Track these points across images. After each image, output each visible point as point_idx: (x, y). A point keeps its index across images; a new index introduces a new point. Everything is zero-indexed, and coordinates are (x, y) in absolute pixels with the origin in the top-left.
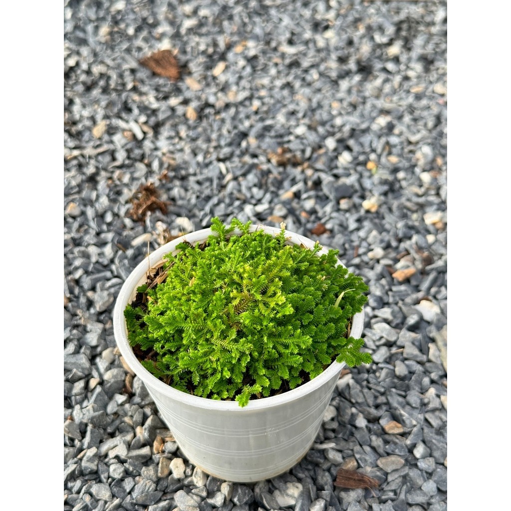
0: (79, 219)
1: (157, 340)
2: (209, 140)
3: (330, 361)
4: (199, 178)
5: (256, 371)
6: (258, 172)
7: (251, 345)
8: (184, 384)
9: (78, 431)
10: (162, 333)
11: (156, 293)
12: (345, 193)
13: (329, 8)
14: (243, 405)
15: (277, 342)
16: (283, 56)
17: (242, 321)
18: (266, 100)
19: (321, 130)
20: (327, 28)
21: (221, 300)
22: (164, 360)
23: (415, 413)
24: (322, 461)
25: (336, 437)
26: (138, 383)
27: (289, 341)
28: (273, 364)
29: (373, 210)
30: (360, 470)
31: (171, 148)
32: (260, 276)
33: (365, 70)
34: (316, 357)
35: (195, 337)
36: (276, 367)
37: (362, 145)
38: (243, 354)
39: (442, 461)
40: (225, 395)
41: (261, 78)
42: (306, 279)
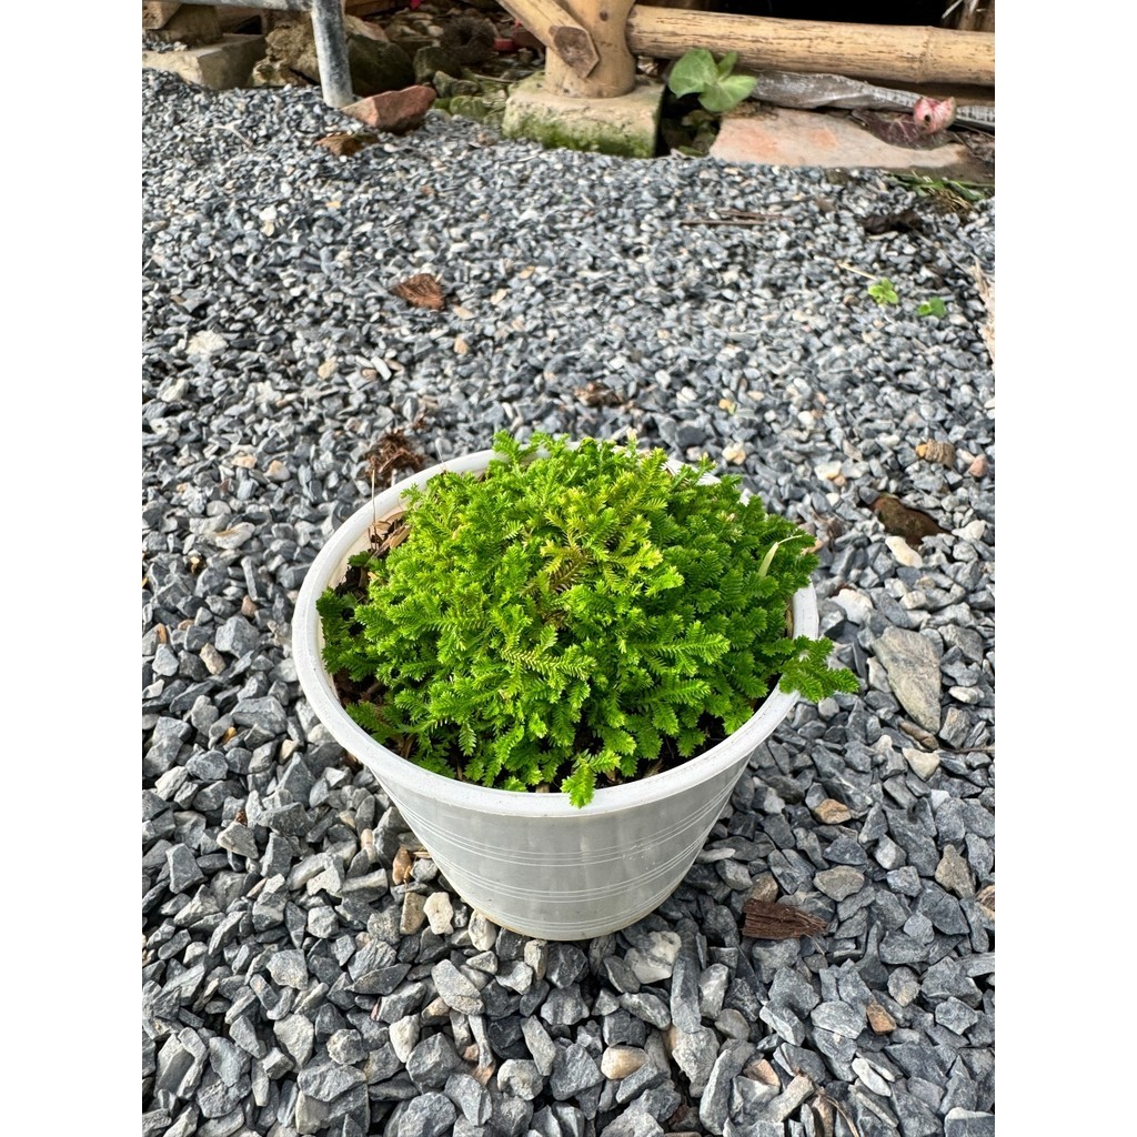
0: (284, 485)
1: (383, 659)
2: (486, 376)
3: (764, 690)
4: (473, 424)
5: (602, 718)
6: (562, 414)
7: (591, 659)
8: (443, 753)
9: (252, 842)
10: (391, 641)
11: (384, 566)
12: (694, 440)
13: (639, 233)
14: (582, 804)
15: (649, 652)
16: (584, 281)
17: (567, 607)
18: (565, 329)
19: (646, 362)
20: (639, 253)
21: (521, 564)
22: (397, 700)
23: (864, 781)
24: (713, 884)
25: (730, 835)
27: (675, 648)
28: (639, 702)
29: (739, 461)
30: (785, 899)
31: (431, 387)
32: (602, 510)
33: (695, 297)
34: (732, 682)
35: (463, 648)
36: (647, 708)
37: (707, 379)
38: (573, 681)
39: (930, 872)
40: (536, 777)
41: (556, 305)
42: (694, 520)
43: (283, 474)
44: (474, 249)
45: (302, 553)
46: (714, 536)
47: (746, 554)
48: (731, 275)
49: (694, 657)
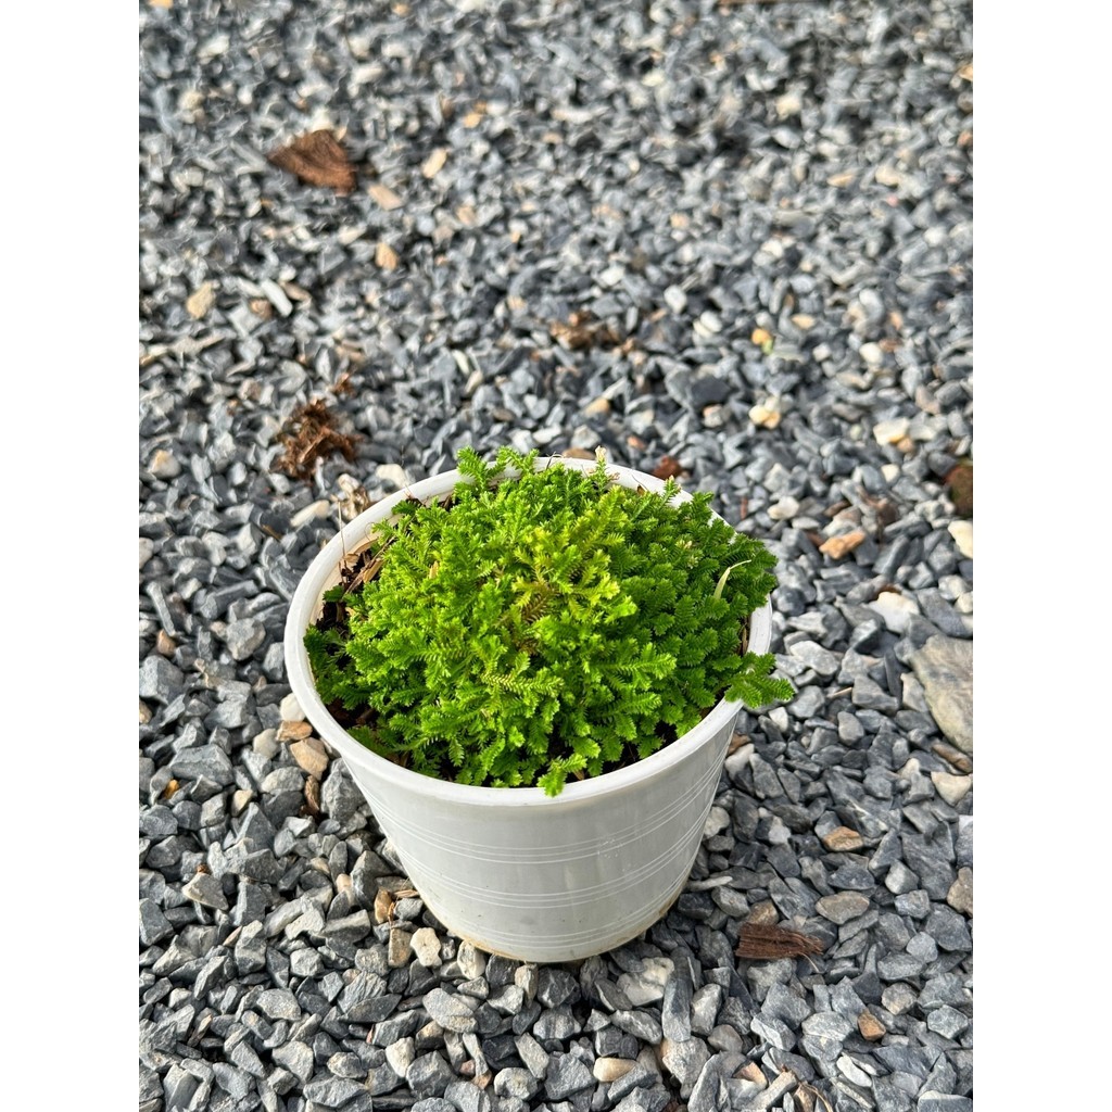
0: (176, 482)
1: (373, 688)
2: (427, 308)
3: (713, 701)
4: (416, 384)
5: (572, 730)
6: (535, 364)
7: (559, 679)
8: (435, 766)
9: (221, 892)
10: (383, 671)
11: (361, 601)
12: (715, 393)
13: (649, 25)
14: (554, 794)
15: (610, 671)
16: (563, 129)
17: (538, 636)
18: (537, 220)
19: (652, 271)
20: (648, 66)
22: (391, 723)
23: (884, 808)
24: (708, 912)
25: (731, 866)
26: (330, 792)
27: (633, 667)
28: (603, 715)
29: (772, 424)
30: (784, 924)
31: (351, 327)
32: (566, 547)
33: (733, 147)
34: (686, 695)
35: (449, 675)
36: (611, 720)
37: (738, 297)
38: (545, 699)
39: (942, 896)
40: (517, 778)
41: (522, 175)
42: (655, 549)
43: (171, 468)
44: (389, 76)
45: (219, 575)
46: (669, 565)
47: (706, 577)
48: (789, 103)
49: (648, 674)
